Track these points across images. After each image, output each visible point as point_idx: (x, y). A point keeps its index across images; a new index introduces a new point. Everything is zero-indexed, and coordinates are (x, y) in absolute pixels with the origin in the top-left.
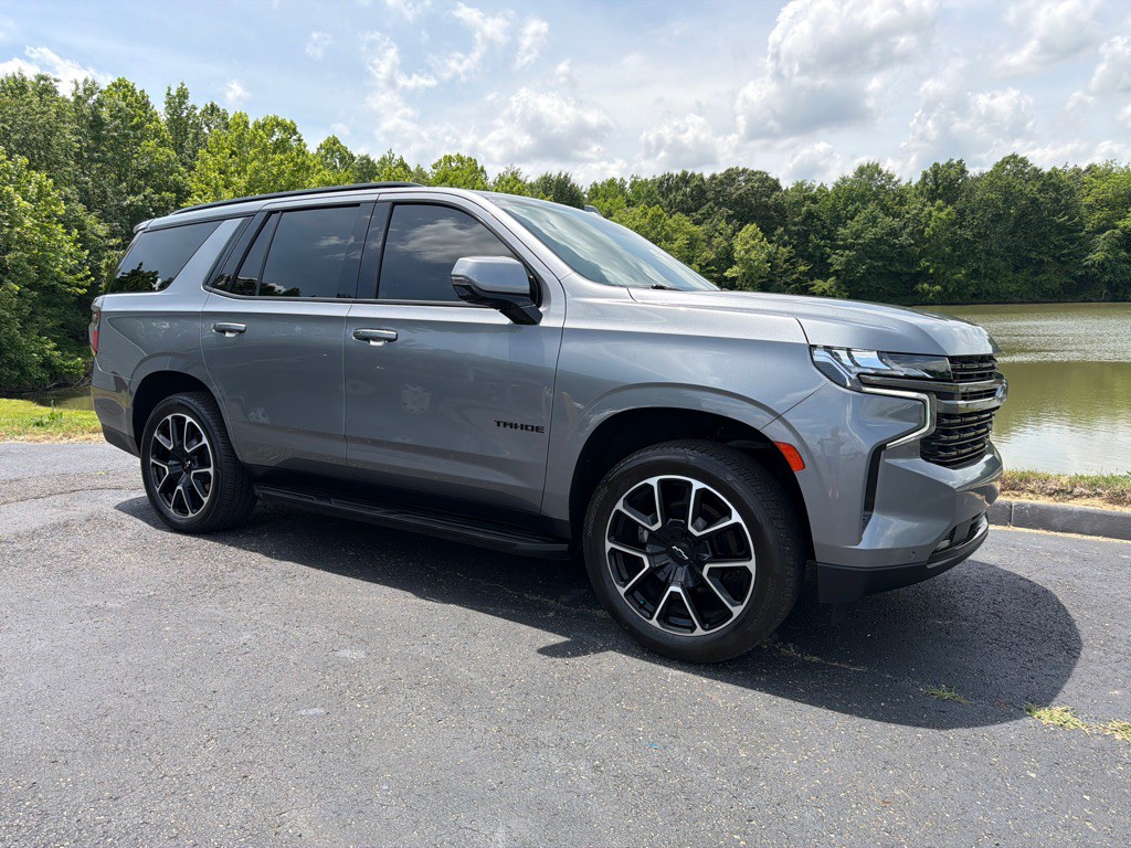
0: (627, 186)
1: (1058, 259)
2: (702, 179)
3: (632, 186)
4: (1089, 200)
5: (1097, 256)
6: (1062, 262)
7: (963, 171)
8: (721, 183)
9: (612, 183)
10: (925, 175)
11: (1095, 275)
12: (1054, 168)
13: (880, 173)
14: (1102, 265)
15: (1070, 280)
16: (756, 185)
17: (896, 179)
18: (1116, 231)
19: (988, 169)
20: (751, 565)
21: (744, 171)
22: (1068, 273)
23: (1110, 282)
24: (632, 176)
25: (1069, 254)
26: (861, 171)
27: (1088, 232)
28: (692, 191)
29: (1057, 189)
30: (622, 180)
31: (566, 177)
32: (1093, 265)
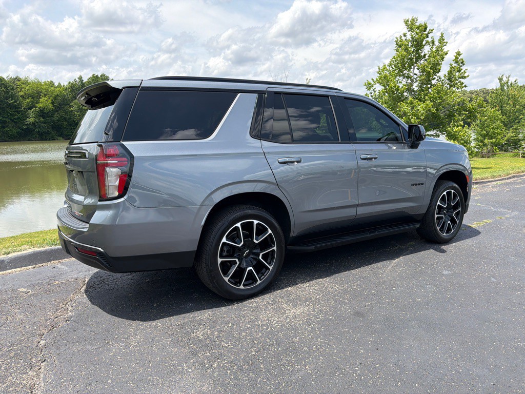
1: (13, 121)
4: (22, 93)
5: (31, 120)
6: (15, 122)
11: (31, 128)
14: (33, 124)
15: (21, 131)
18: (37, 109)
22: (19, 128)
23: (39, 132)
25: (19, 118)
27: (24, 108)
29: (6, 87)
32: (30, 124)
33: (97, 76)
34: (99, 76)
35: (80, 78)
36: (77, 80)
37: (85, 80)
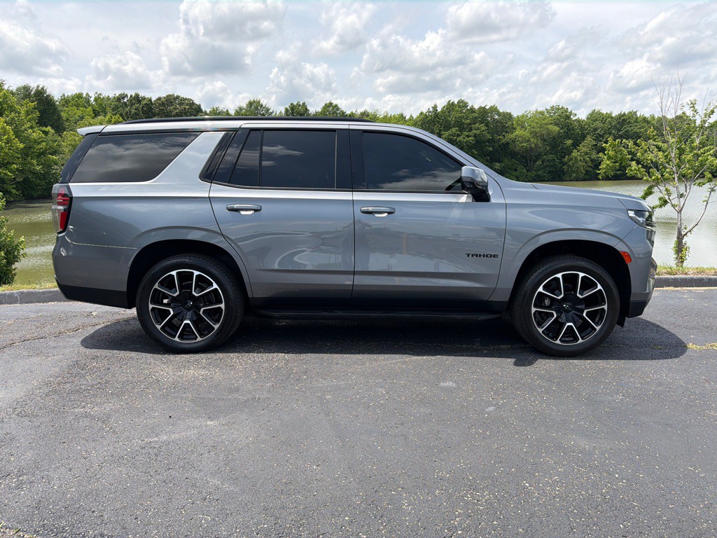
0: (92, 99)
2: (150, 100)
3: (96, 100)
7: (307, 110)
8: (163, 104)
9: (79, 96)
10: (287, 110)
12: (352, 112)
13: (262, 106)
16: (187, 107)
17: (271, 111)
19: (319, 110)
20: (605, 307)
21: (178, 97)
24: (96, 93)
26: (251, 104)
28: (143, 107)
30: (87, 94)
31: (43, 88)
33: (453, 102)
34: (456, 103)
35: (435, 107)
36: (431, 110)
37: (439, 109)
